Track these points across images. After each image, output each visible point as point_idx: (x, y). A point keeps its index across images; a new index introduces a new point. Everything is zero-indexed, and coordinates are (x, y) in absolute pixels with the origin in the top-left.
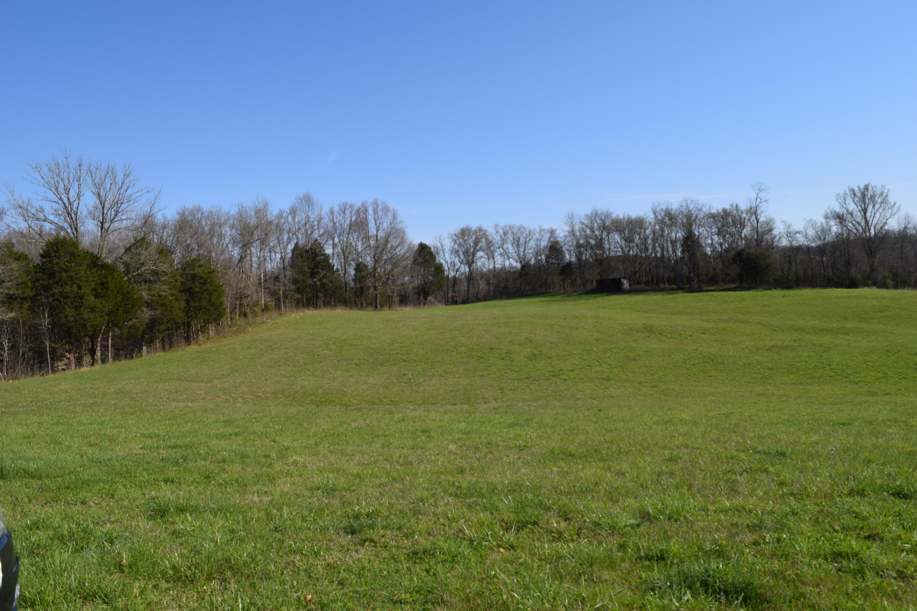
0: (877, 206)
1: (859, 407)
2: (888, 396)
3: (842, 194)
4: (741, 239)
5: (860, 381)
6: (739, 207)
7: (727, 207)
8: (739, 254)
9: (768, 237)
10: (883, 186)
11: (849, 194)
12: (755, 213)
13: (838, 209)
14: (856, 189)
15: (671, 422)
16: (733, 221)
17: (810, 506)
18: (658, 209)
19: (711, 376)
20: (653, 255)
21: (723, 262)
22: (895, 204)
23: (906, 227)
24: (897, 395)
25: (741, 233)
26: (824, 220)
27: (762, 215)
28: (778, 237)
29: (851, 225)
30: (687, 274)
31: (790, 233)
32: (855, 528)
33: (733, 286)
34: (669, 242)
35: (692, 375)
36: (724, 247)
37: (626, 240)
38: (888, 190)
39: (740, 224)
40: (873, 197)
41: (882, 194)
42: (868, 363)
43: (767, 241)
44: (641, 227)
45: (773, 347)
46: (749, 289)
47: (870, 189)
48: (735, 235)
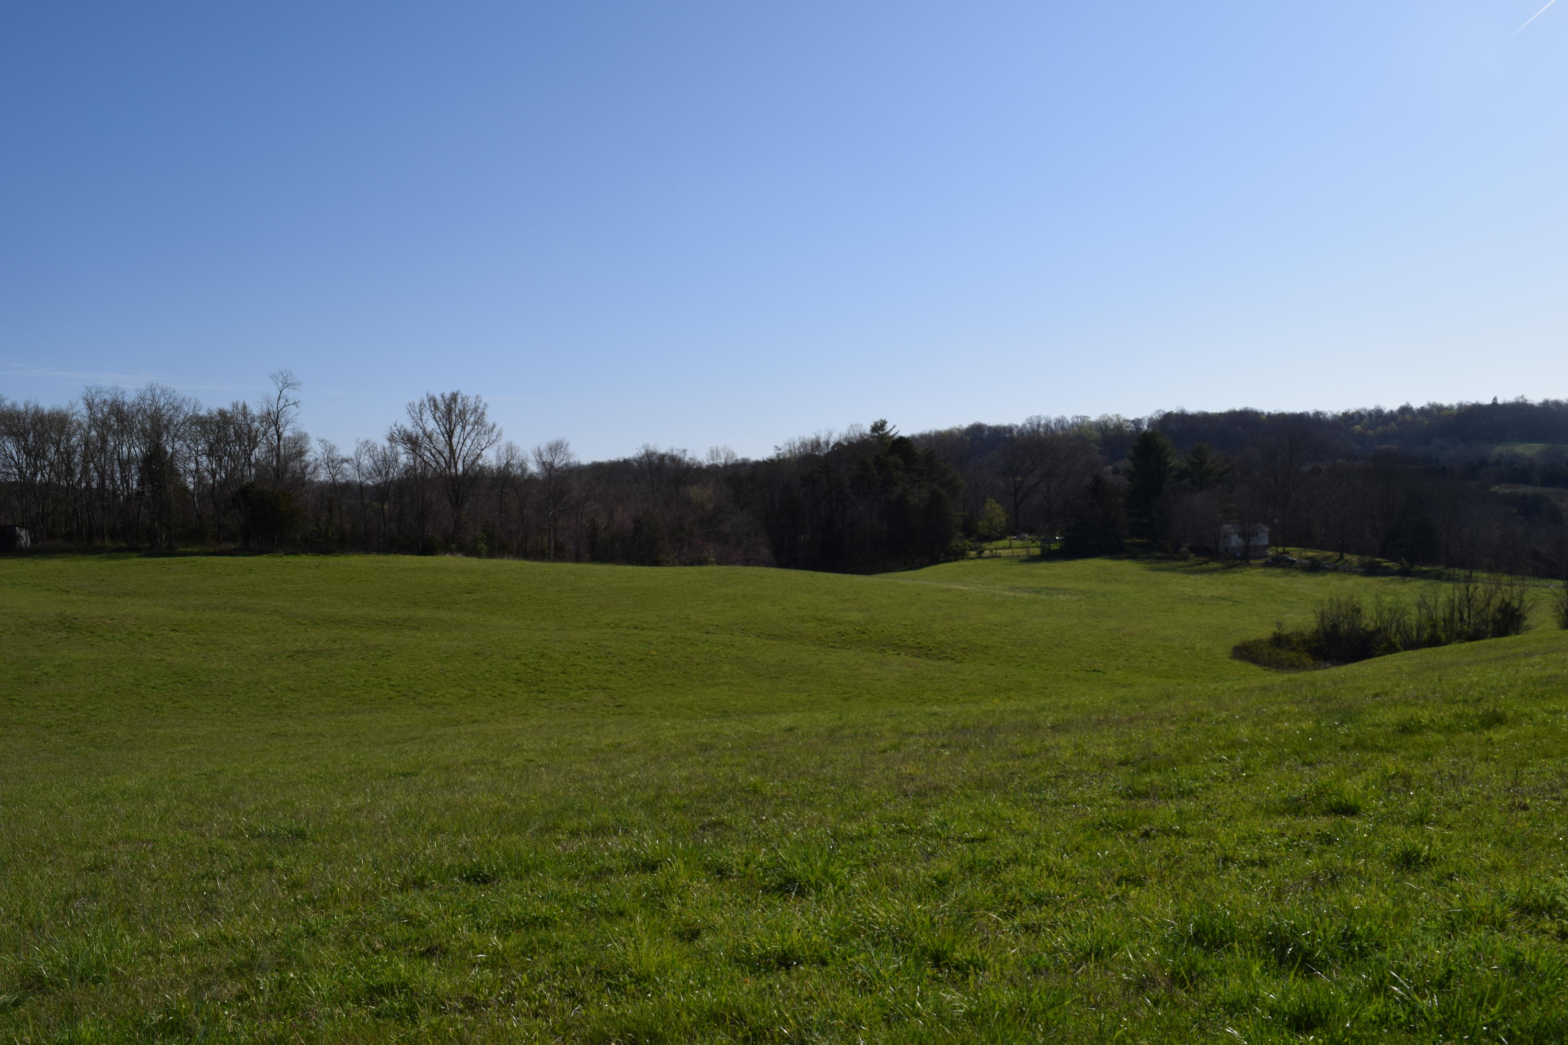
0: (468, 428)
1: (431, 746)
2: (476, 724)
3: (417, 404)
4: (250, 465)
5: (434, 703)
6: (248, 410)
7: (228, 407)
8: (245, 490)
9: (295, 465)
10: (477, 397)
11: (427, 405)
12: (276, 423)
13: (408, 426)
14: (439, 398)
15: (104, 797)
16: (236, 433)
17: (340, 916)
18: (97, 400)
19: (186, 708)
20: (83, 485)
21: (215, 504)
22: (494, 426)
23: (508, 464)
24: (488, 721)
25: (250, 454)
26: (387, 444)
27: (288, 427)
28: (312, 466)
29: (429, 455)
30: (148, 522)
31: (333, 461)
32: (406, 942)
33: (233, 547)
34: (116, 462)
35: (151, 706)
36: (218, 476)
37: (28, 454)
38: (486, 405)
39: (249, 439)
40: (462, 413)
41: (476, 409)
42: (448, 674)
43: (295, 472)
44: (61, 431)
45: (297, 652)
46: (260, 552)
47: (459, 400)
48: (239, 459)
